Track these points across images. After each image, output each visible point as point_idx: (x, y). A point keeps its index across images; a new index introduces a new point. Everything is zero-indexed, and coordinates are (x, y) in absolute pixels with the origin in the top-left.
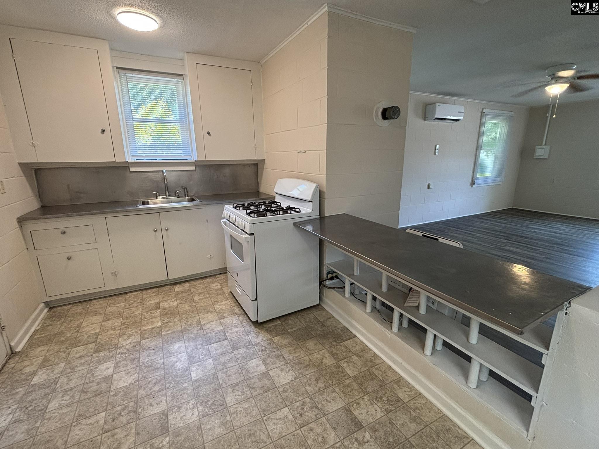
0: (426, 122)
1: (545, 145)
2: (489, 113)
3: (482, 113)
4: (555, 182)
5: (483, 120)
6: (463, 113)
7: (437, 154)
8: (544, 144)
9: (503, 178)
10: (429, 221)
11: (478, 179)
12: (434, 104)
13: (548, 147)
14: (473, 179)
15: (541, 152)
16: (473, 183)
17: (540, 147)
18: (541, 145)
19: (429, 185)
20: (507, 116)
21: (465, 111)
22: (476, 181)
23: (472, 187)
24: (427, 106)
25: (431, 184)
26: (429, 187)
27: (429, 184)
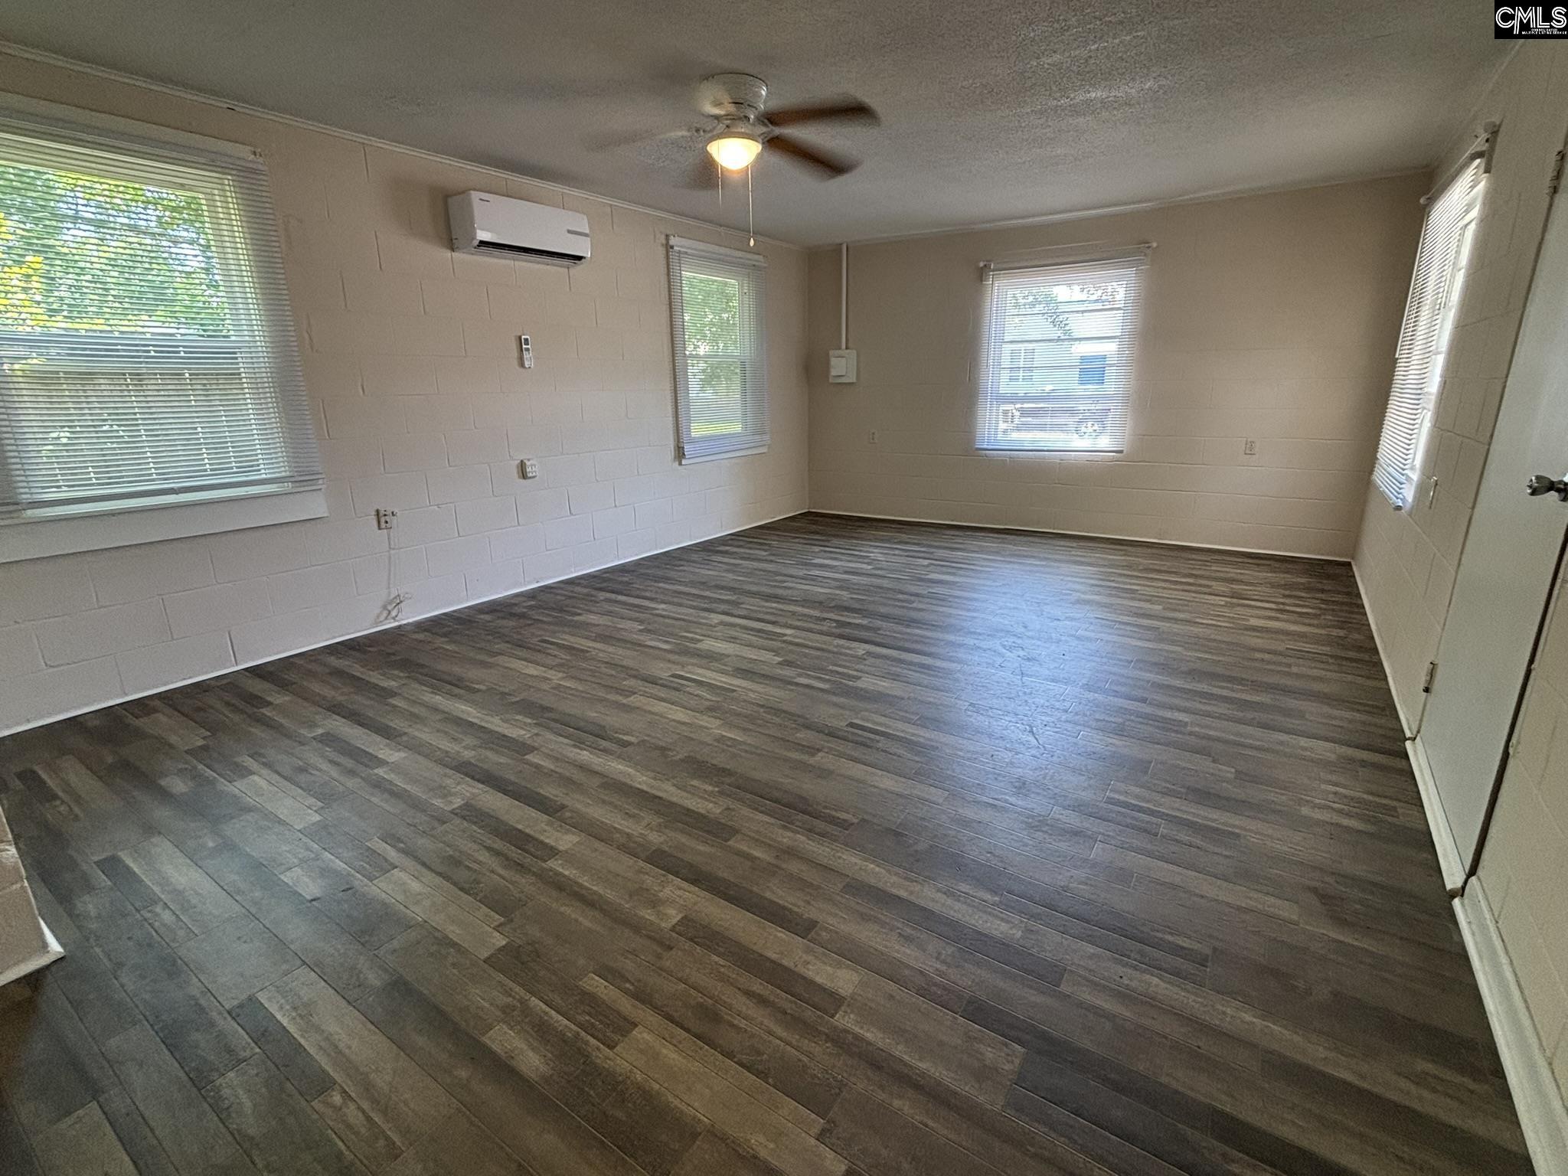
0: (455, 255)
1: (847, 348)
2: (689, 251)
3: (669, 247)
4: (876, 441)
5: (674, 266)
6: (586, 235)
7: (527, 364)
8: (844, 346)
9: (767, 437)
10: (551, 578)
11: (693, 441)
12: (463, 192)
13: (853, 354)
14: (678, 442)
15: (842, 366)
16: (680, 454)
17: (837, 352)
18: (840, 349)
19: (522, 466)
20: (744, 266)
21: (590, 228)
22: (686, 447)
23: (680, 464)
24: (450, 200)
25: (528, 463)
26: (524, 475)
27: (522, 461)
